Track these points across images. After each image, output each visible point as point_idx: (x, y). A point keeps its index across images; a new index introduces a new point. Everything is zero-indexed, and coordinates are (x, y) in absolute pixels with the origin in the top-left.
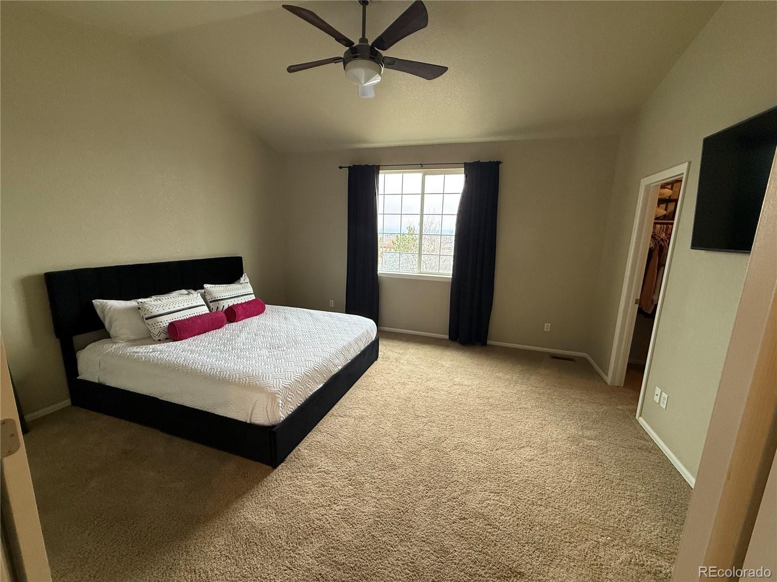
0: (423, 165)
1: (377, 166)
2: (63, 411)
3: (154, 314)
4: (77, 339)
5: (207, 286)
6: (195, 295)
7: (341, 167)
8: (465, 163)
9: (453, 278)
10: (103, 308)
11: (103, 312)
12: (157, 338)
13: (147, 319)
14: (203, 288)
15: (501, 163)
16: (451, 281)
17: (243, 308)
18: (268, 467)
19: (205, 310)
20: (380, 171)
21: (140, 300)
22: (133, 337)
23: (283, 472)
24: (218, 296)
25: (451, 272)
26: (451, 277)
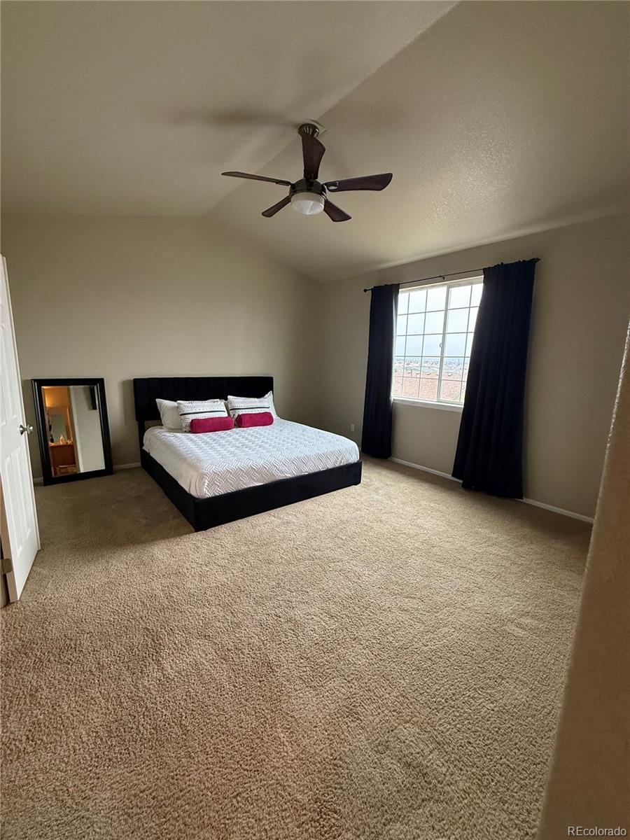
0: (446, 277)
1: (396, 285)
2: (136, 468)
3: (185, 412)
4: (147, 423)
5: (230, 397)
6: (219, 403)
7: (365, 291)
8: (484, 270)
9: (464, 408)
10: (161, 404)
11: (160, 407)
12: (184, 430)
13: (181, 415)
14: (226, 399)
15: (538, 260)
16: (462, 411)
17: (250, 417)
18: (194, 530)
19: (225, 415)
20: (400, 290)
21: (179, 402)
22: (173, 427)
23: (199, 537)
24: (237, 406)
25: (463, 401)
26: (463, 407)
